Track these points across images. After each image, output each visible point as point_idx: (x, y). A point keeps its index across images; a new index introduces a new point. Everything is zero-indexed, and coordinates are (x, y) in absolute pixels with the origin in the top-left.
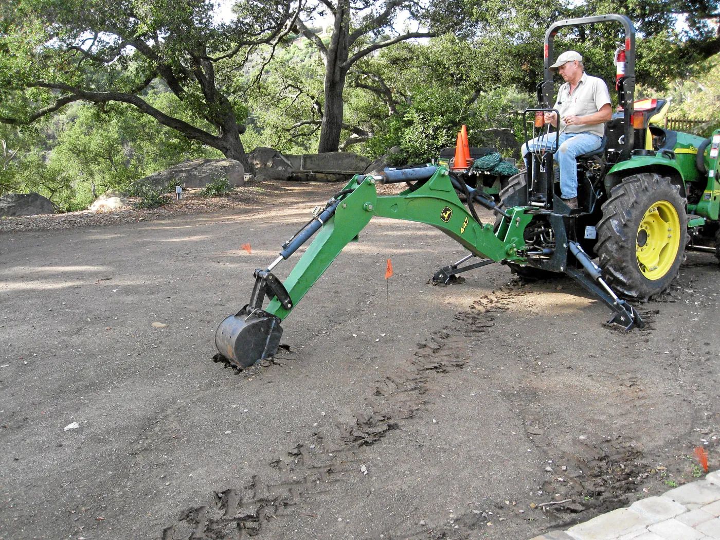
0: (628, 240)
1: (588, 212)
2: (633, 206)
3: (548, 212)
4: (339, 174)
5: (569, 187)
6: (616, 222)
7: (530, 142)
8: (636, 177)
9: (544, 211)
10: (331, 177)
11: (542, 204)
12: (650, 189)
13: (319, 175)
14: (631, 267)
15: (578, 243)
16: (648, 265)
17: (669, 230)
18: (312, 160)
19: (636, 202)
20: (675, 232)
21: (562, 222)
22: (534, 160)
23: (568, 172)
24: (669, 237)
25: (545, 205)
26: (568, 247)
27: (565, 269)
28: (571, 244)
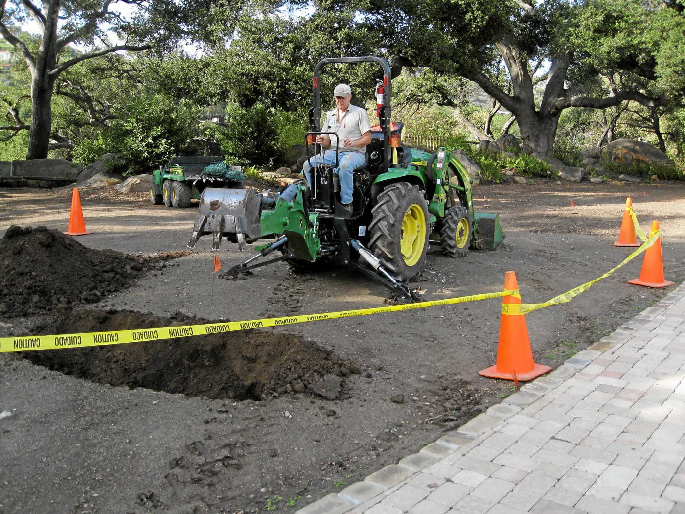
0: (395, 236)
1: (359, 214)
2: (397, 210)
3: (332, 216)
4: (51, 180)
5: (347, 196)
6: (385, 223)
7: (312, 159)
8: (394, 186)
9: (328, 216)
10: (43, 183)
11: (326, 210)
12: (407, 195)
13: (31, 182)
14: (398, 257)
15: (358, 241)
16: (407, 255)
17: (418, 226)
18: (22, 166)
19: (399, 207)
20: (422, 228)
21: (344, 223)
22: (316, 174)
23: (348, 184)
24: (418, 232)
25: (328, 212)
26: (351, 244)
27: (350, 262)
28: (353, 242)
